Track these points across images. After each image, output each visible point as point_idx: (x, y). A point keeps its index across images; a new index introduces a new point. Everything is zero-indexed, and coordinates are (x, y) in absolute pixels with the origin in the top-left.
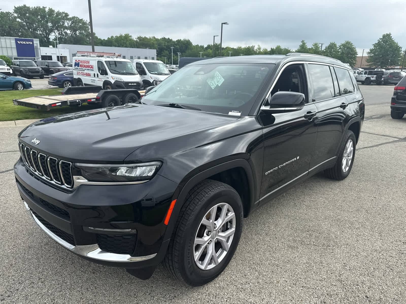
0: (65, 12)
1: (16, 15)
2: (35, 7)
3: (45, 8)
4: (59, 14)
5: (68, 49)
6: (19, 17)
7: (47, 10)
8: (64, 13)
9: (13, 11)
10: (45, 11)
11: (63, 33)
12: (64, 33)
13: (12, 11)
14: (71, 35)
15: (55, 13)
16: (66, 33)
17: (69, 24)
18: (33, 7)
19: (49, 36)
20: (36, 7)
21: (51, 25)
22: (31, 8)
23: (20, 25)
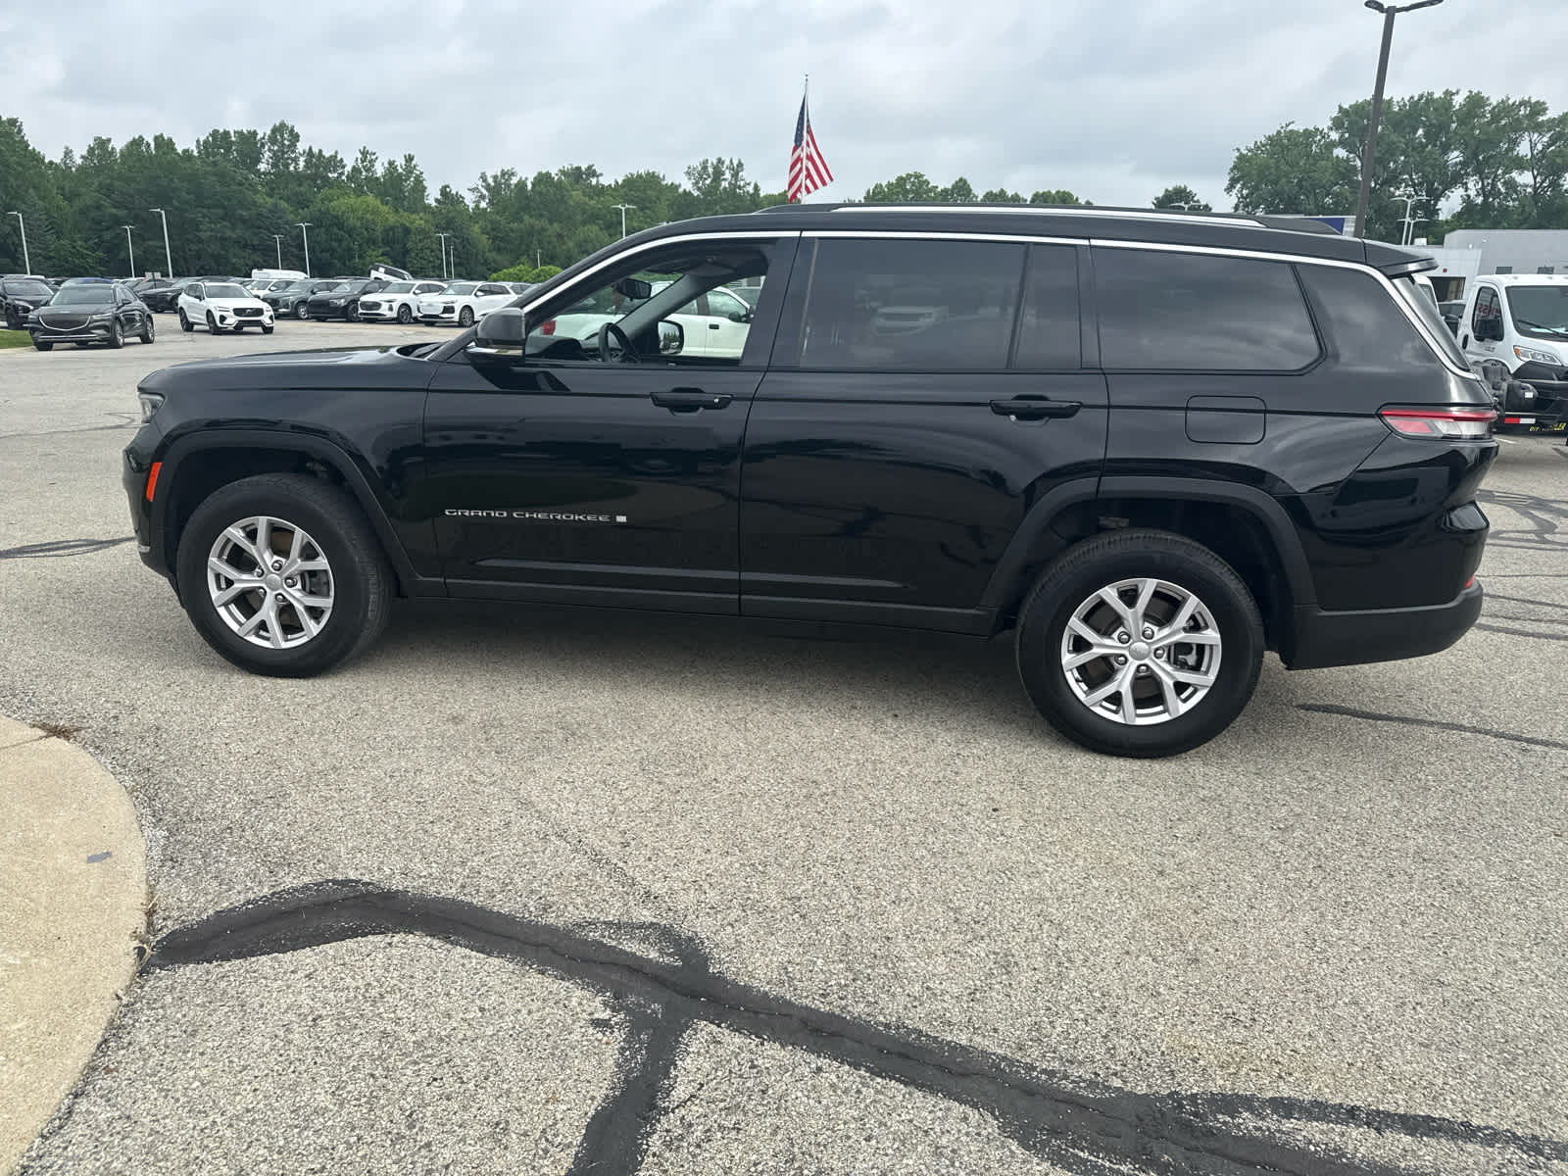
0: (1533, 100)
1: (1334, 136)
2: (1412, 98)
3: (1453, 94)
4: (1505, 109)
5: (1478, 248)
6: (1342, 143)
7: (1458, 101)
8: (1529, 102)
9: (1330, 123)
10: (1451, 105)
11: (1500, 186)
12: (1504, 183)
13: (1325, 124)
14: (1535, 189)
15: (1488, 108)
16: (1511, 185)
17: (1540, 147)
18: (1407, 99)
19: (1437, 200)
20: (1416, 98)
21: (1458, 160)
22: (1398, 102)
23: (1337, 170)
